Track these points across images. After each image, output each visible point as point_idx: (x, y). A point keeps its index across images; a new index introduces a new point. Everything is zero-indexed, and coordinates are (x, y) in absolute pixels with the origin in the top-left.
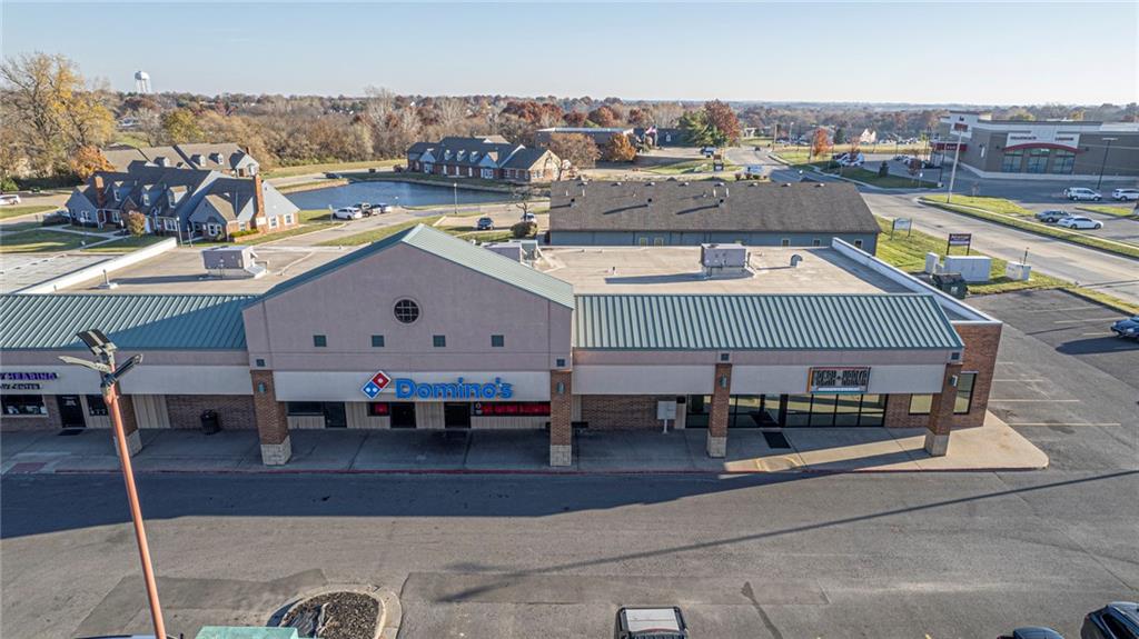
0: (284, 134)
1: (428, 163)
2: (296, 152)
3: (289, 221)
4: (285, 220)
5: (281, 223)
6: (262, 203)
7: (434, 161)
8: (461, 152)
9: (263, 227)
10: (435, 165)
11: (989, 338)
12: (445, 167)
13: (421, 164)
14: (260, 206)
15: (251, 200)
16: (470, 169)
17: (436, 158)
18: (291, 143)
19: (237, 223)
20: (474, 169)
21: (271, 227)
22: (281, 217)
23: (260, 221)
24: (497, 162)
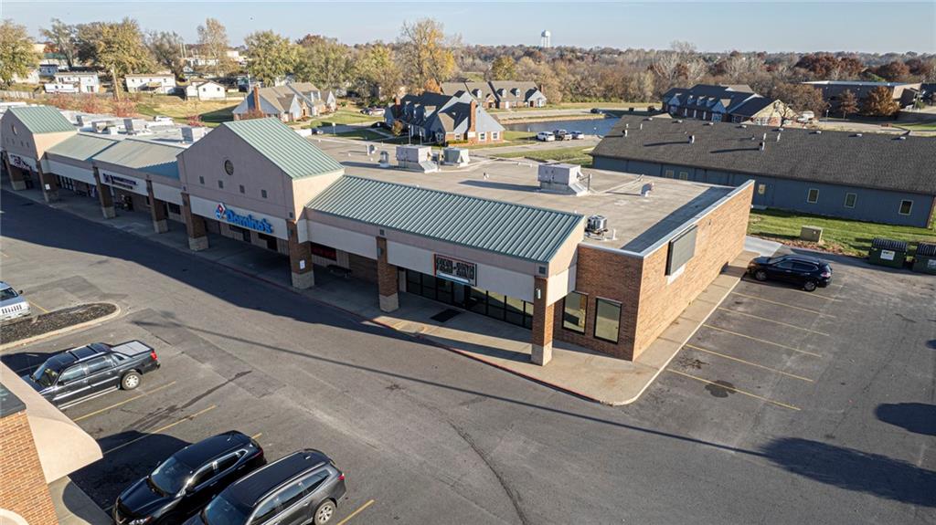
0: (579, 77)
1: (674, 106)
2: (586, 92)
3: (495, 137)
4: (492, 136)
5: (489, 138)
6: (474, 122)
7: (678, 104)
8: (701, 98)
9: (472, 139)
10: (679, 107)
11: (631, 270)
12: (686, 110)
13: (670, 106)
14: (472, 124)
15: (467, 119)
16: (705, 113)
17: (681, 102)
18: (583, 84)
19: (452, 133)
20: (708, 113)
21: (480, 140)
22: (489, 133)
23: (471, 135)
24: (727, 108)
